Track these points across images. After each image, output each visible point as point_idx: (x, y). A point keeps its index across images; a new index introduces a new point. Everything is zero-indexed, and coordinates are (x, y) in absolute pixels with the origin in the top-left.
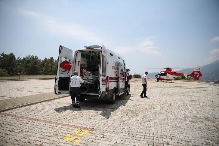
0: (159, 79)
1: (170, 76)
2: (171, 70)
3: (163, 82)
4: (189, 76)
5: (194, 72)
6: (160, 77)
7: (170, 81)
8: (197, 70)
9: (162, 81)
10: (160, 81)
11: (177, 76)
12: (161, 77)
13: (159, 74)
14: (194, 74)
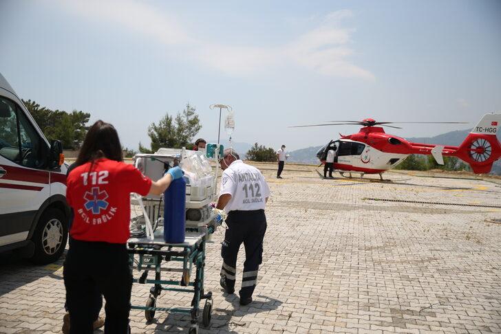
0: (331, 168)
1: (374, 157)
2: (381, 130)
3: (351, 178)
4: (450, 154)
5: (473, 138)
6: (336, 159)
7: (377, 176)
8: (483, 133)
9: (347, 174)
10: (336, 174)
11: (402, 157)
12: (340, 158)
13: (334, 148)
14: (473, 147)
